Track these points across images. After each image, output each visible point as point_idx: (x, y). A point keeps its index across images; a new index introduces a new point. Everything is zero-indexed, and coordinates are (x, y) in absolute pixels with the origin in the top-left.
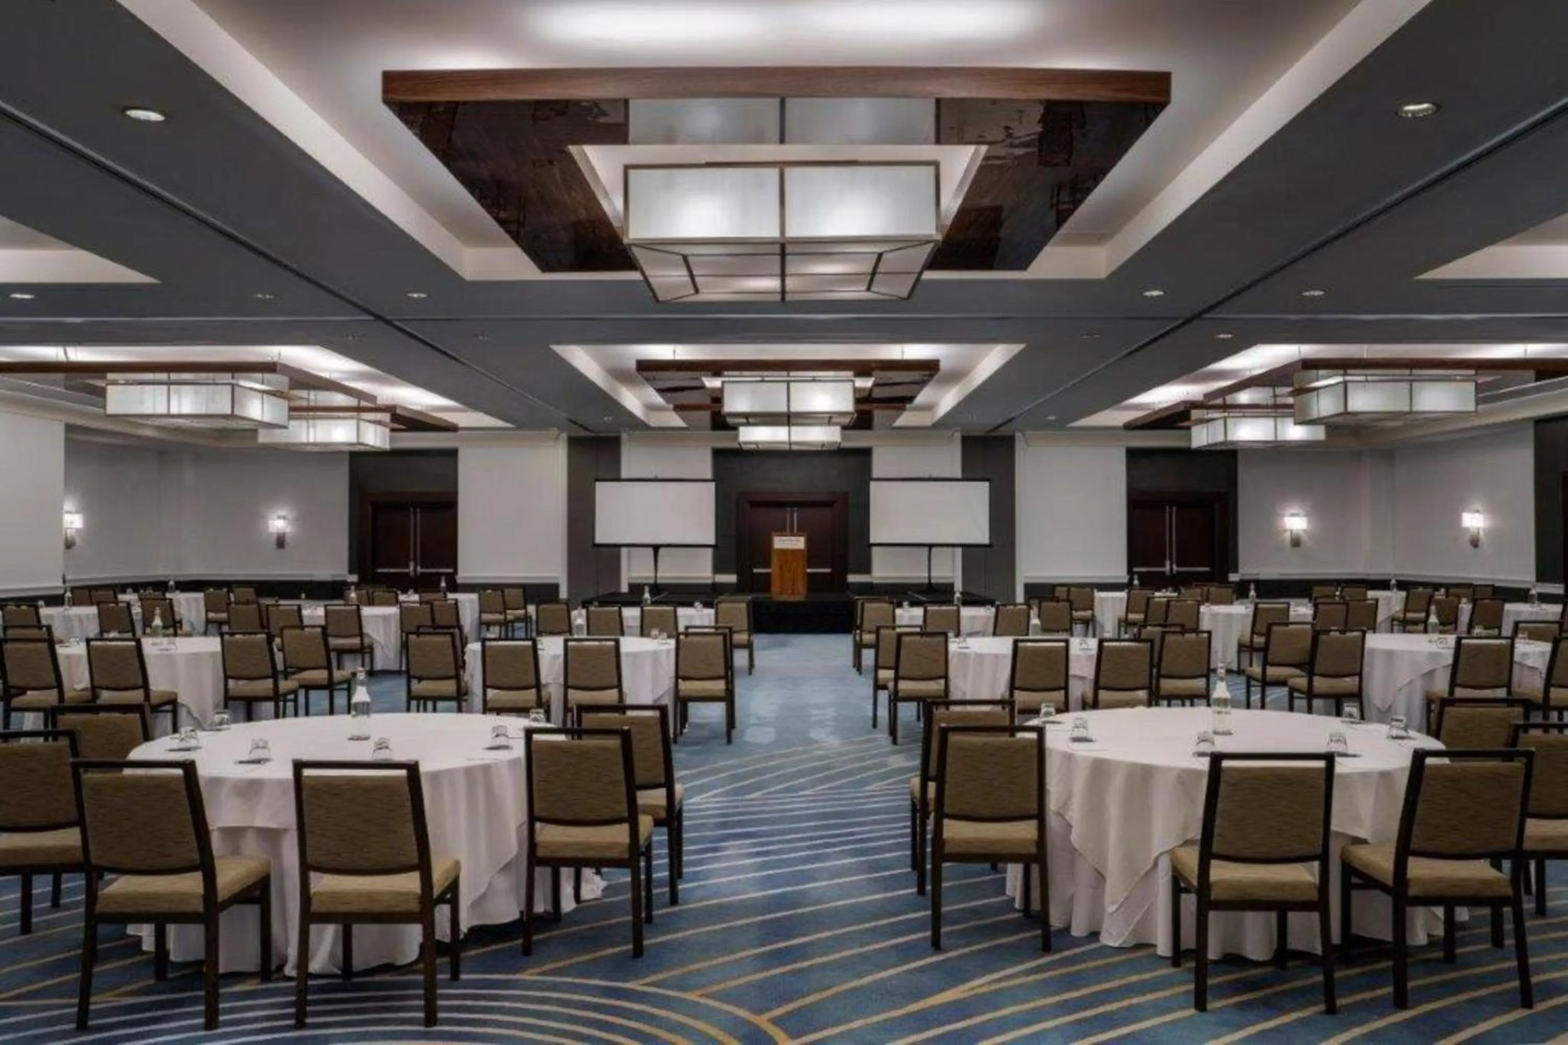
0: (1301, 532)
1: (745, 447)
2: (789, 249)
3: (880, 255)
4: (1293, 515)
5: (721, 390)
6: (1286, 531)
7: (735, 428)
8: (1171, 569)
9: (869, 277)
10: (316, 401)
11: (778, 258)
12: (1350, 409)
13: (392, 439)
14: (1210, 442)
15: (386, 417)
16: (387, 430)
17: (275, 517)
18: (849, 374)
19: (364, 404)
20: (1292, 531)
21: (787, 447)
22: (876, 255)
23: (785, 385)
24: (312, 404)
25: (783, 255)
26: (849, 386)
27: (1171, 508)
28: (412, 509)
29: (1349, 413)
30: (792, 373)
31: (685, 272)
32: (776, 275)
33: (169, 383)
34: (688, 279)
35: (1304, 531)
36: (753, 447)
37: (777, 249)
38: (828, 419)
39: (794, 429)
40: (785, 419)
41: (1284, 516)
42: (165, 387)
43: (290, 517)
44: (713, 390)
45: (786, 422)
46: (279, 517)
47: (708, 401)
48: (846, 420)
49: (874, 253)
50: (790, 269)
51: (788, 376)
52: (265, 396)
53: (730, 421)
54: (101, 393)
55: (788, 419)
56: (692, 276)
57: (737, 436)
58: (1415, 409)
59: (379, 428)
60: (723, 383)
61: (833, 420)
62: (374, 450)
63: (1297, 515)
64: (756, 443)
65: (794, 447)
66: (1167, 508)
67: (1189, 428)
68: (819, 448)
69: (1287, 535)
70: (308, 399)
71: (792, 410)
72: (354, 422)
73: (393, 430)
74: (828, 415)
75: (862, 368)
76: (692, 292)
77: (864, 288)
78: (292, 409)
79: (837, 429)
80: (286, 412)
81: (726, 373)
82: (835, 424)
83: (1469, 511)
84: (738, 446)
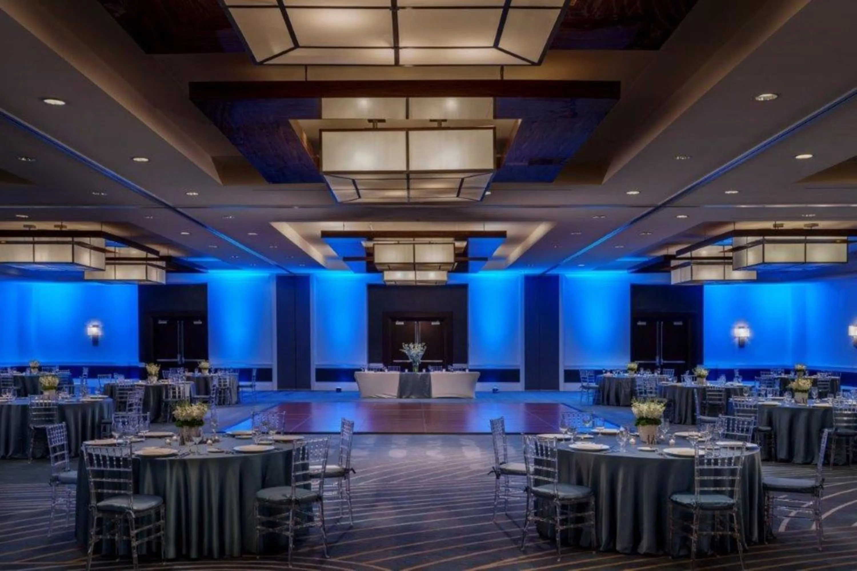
0: (746, 338)
1: (388, 283)
2: (412, 176)
3: (463, 180)
4: (740, 328)
5: (373, 248)
6: (735, 338)
7: (382, 271)
8: (660, 362)
9: (457, 190)
10: (120, 254)
11: (405, 181)
12: (766, 260)
13: (167, 278)
14: (683, 281)
15: (163, 264)
16: (164, 271)
17: (91, 326)
18: (451, 240)
19: (150, 256)
20: (739, 338)
21: (414, 284)
22: (460, 180)
23: (412, 246)
24: (117, 256)
25: (408, 179)
26: (451, 246)
27: (660, 323)
28: (178, 322)
29: (766, 263)
30: (416, 239)
31: (353, 187)
32: (405, 189)
33: (34, 243)
34: (355, 191)
35: (748, 338)
36: (393, 283)
37: (404, 176)
38: (439, 267)
39: (418, 272)
40: (412, 266)
41: (734, 328)
42: (31, 246)
43: (101, 326)
44: (367, 249)
45: (413, 268)
46: (94, 326)
47: (364, 255)
48: (450, 268)
49: (459, 178)
50: (412, 186)
51: (414, 240)
52: (92, 251)
53: (378, 268)
55: (414, 266)
56: (357, 189)
57: (383, 276)
58: (808, 260)
59: (159, 270)
60: (374, 244)
61: (442, 267)
62: (156, 284)
63: (743, 327)
64: (395, 281)
65: (418, 284)
66: (658, 323)
67: (669, 270)
68: (434, 284)
69: (737, 340)
70: (115, 252)
71: (417, 261)
72: (144, 266)
73: (167, 272)
74: (439, 265)
75: (459, 236)
76: (358, 197)
77: (455, 196)
78: (107, 259)
79: (445, 273)
80: (104, 261)
81: (375, 239)
82: (443, 270)
83: (853, 325)
84: (383, 283)
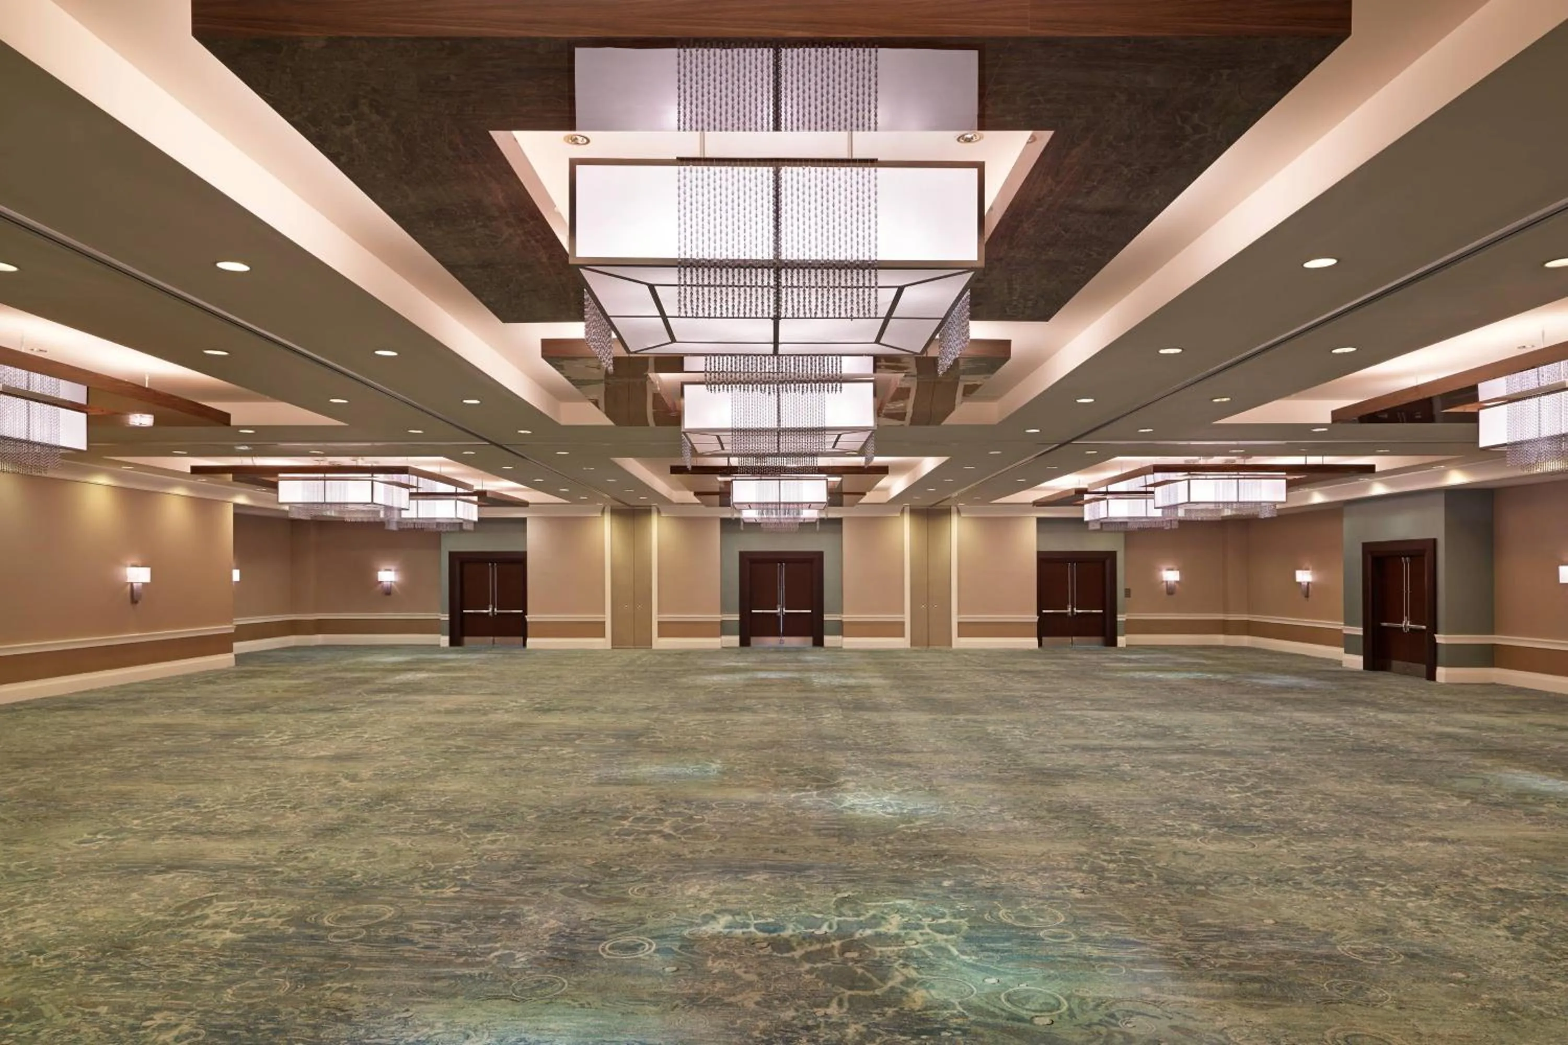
0: (1175, 583)
4: (1169, 570)
6: (1163, 582)
12: (1192, 499)
13: (479, 514)
14: (1098, 516)
15: (475, 498)
16: (476, 507)
19: (460, 490)
20: (1167, 583)
24: (420, 491)
26: (824, 484)
27: (1072, 564)
28: (490, 564)
29: (1191, 505)
33: (325, 480)
35: (1177, 582)
41: (1160, 570)
42: (322, 483)
53: (733, 505)
54: (274, 486)
57: (739, 515)
59: (471, 506)
62: (466, 520)
63: (1171, 569)
66: (1069, 564)
67: (1082, 505)
69: (1164, 586)
73: (479, 506)
78: (411, 494)
83: (1302, 565)
